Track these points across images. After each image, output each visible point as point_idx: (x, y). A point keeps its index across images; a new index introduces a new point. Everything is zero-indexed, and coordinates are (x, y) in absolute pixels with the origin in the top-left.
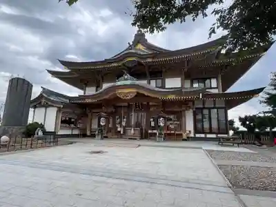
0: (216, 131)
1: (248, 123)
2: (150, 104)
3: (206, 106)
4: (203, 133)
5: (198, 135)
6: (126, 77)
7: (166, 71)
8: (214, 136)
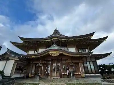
0: (95, 72)
1: (102, 68)
2: (63, 59)
3: (88, 60)
4: (89, 73)
5: (87, 75)
6: (54, 46)
7: (68, 45)
8: (94, 75)
